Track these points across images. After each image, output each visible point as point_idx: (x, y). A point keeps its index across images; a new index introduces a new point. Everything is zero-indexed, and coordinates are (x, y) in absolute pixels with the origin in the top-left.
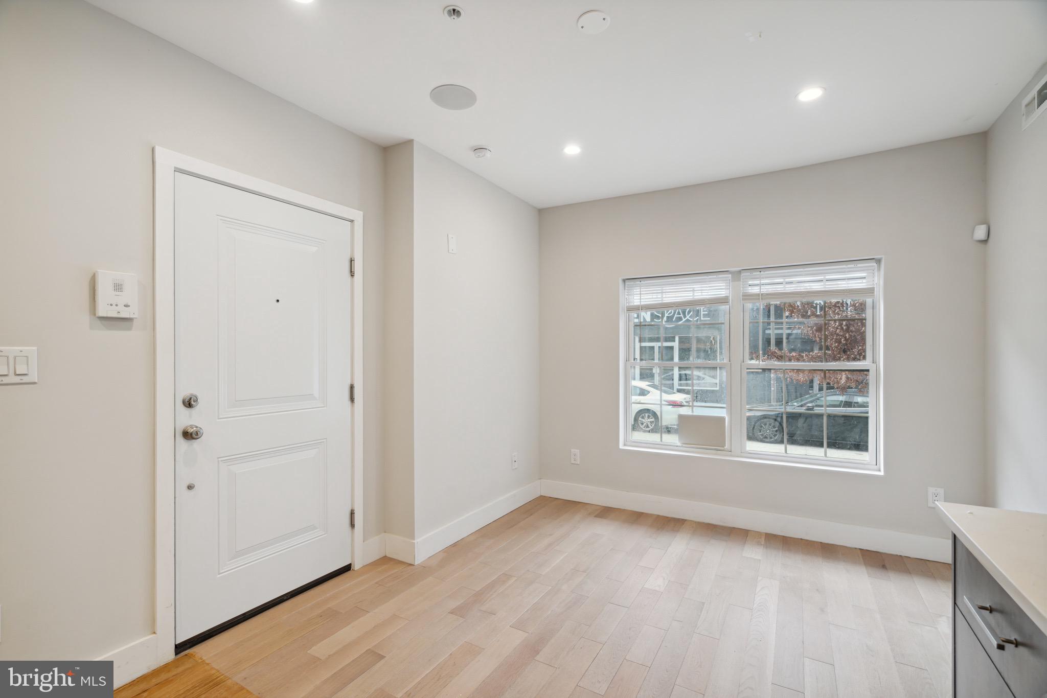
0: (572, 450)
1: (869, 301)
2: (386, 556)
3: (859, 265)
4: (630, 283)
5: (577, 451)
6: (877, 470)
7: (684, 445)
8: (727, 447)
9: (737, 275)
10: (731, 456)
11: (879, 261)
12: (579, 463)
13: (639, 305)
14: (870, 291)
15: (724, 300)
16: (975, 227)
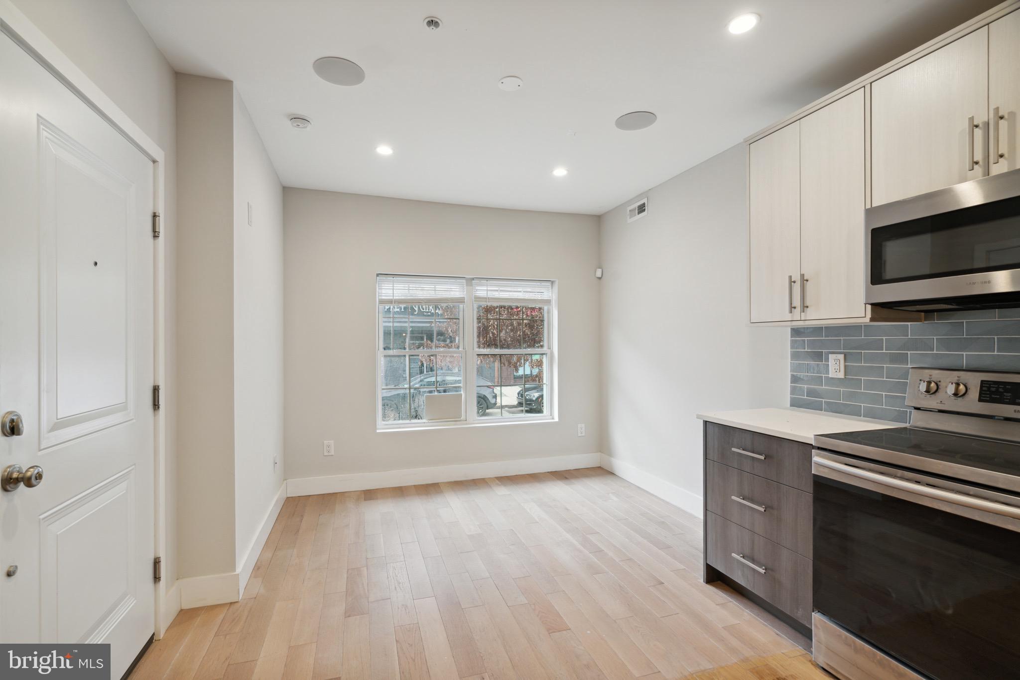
0: (325, 442)
1: (546, 308)
2: (182, 610)
3: (543, 284)
4: (383, 278)
5: (332, 442)
6: (551, 419)
7: (430, 421)
8: (463, 417)
9: (470, 281)
10: (467, 424)
11: (552, 282)
12: (333, 454)
13: (392, 299)
14: (548, 302)
15: (461, 301)
16: (596, 270)
